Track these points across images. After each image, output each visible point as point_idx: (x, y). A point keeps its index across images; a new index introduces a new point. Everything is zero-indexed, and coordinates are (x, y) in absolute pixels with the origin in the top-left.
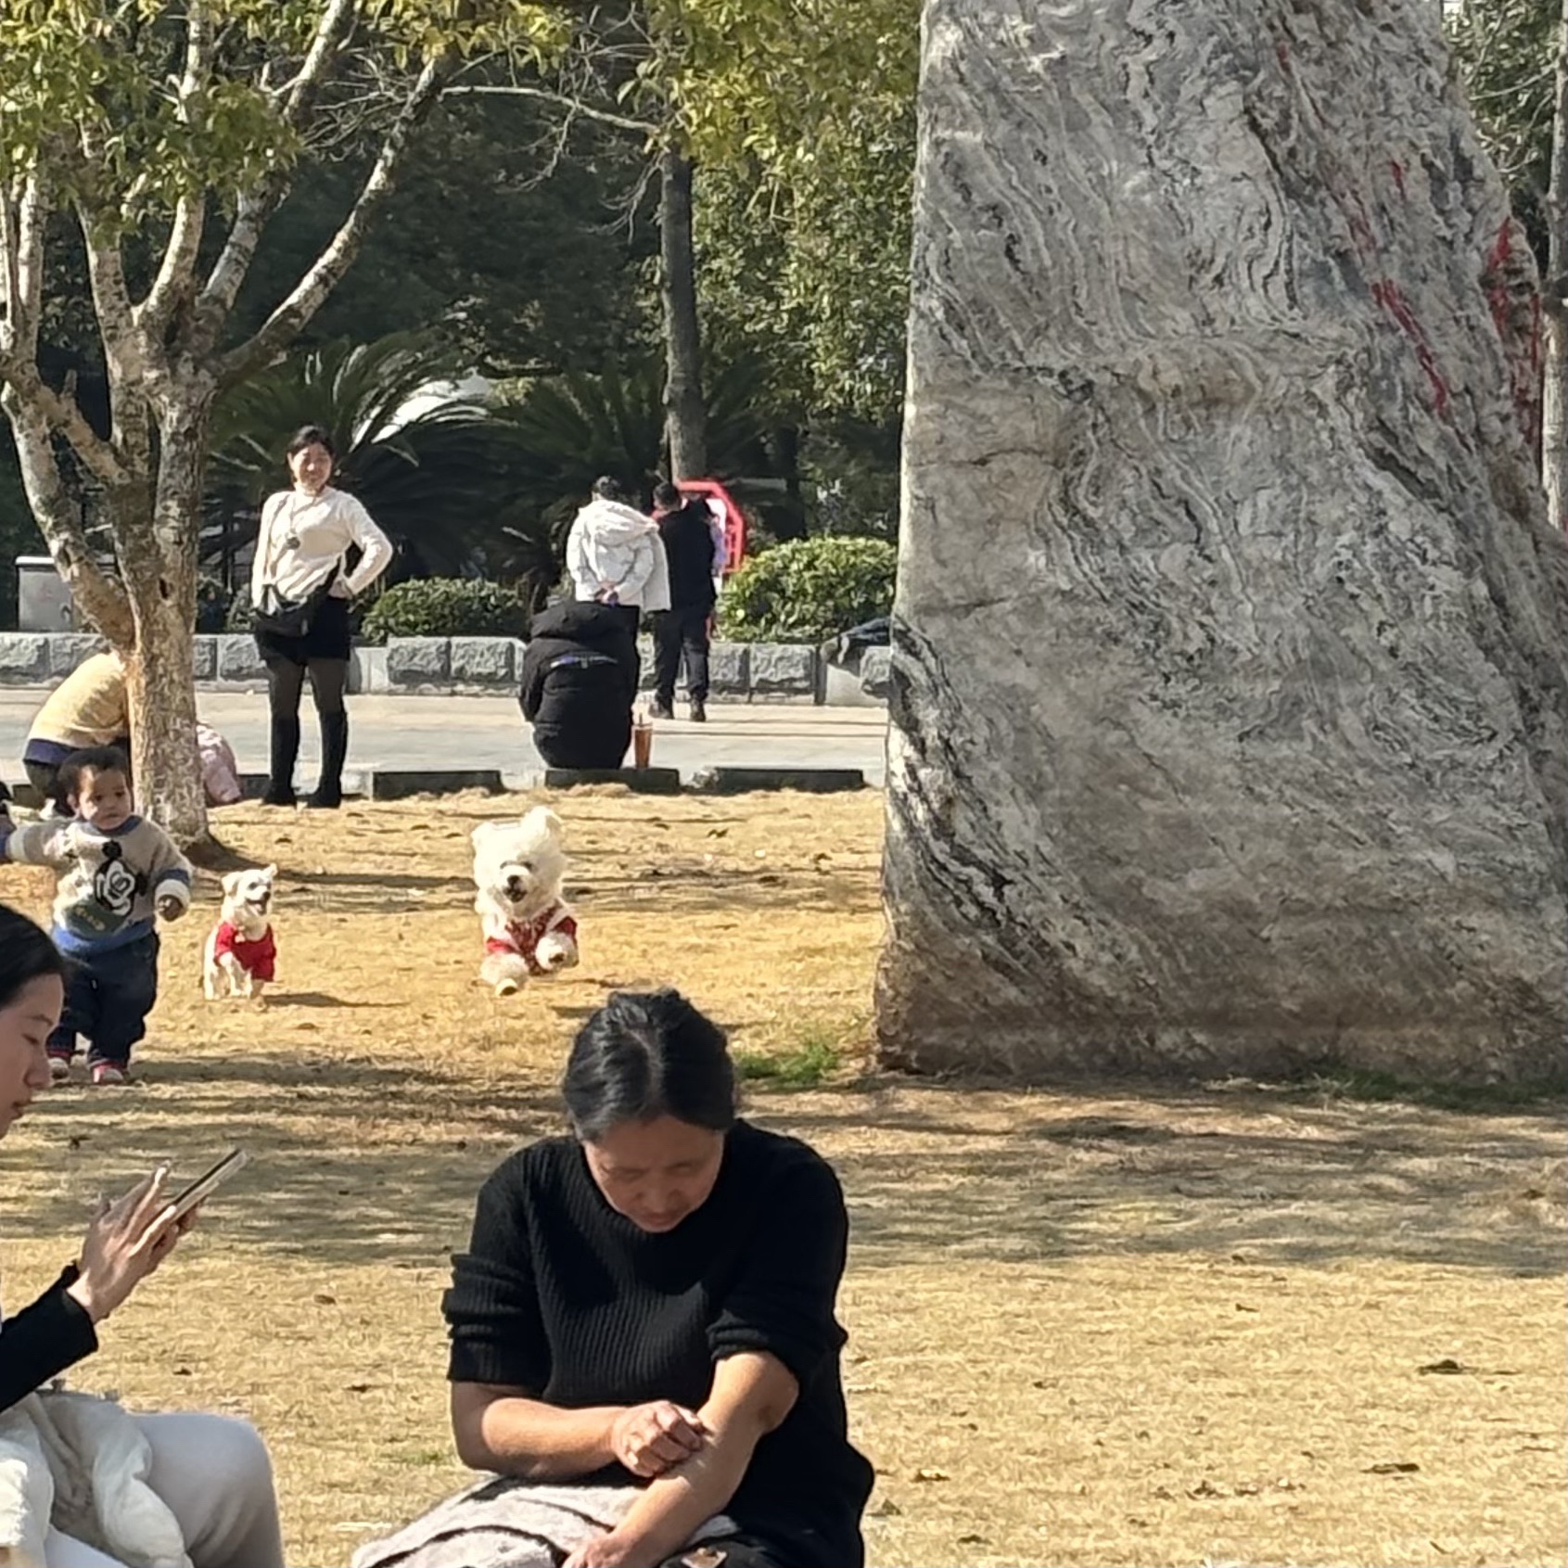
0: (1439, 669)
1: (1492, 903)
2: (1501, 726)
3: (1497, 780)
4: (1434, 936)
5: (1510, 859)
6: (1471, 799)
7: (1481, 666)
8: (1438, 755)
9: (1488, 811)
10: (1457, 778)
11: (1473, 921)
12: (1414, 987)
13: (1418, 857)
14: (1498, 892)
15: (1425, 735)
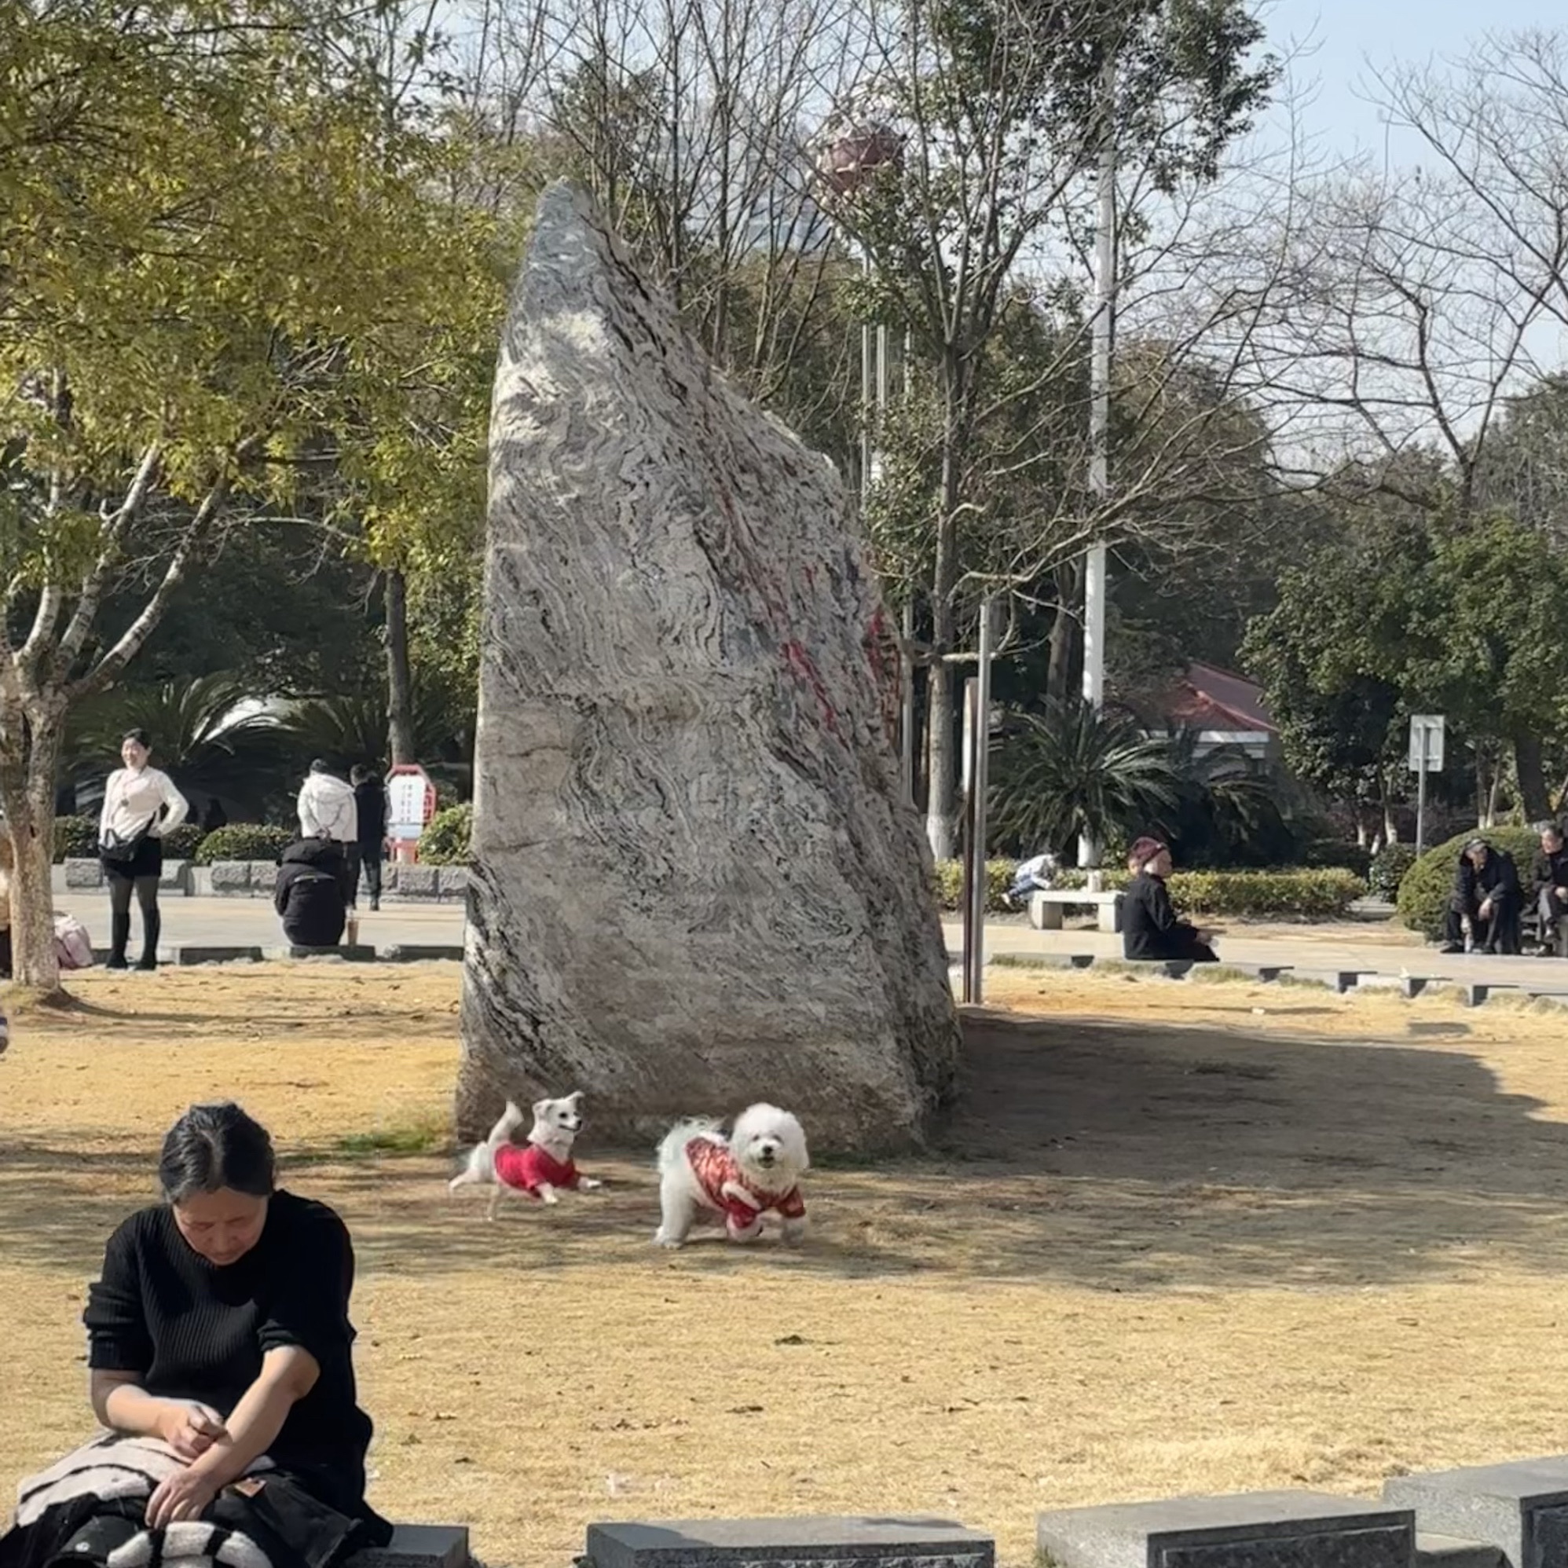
0: (816, 887)
1: (848, 1037)
2: (855, 924)
3: (852, 958)
4: (812, 1057)
5: (860, 1008)
6: (834, 970)
7: (843, 887)
8: (815, 943)
9: (847, 978)
10: (827, 957)
11: (836, 1048)
12: (799, 1090)
13: (802, 1007)
14: (853, 1029)
15: (806, 930)
